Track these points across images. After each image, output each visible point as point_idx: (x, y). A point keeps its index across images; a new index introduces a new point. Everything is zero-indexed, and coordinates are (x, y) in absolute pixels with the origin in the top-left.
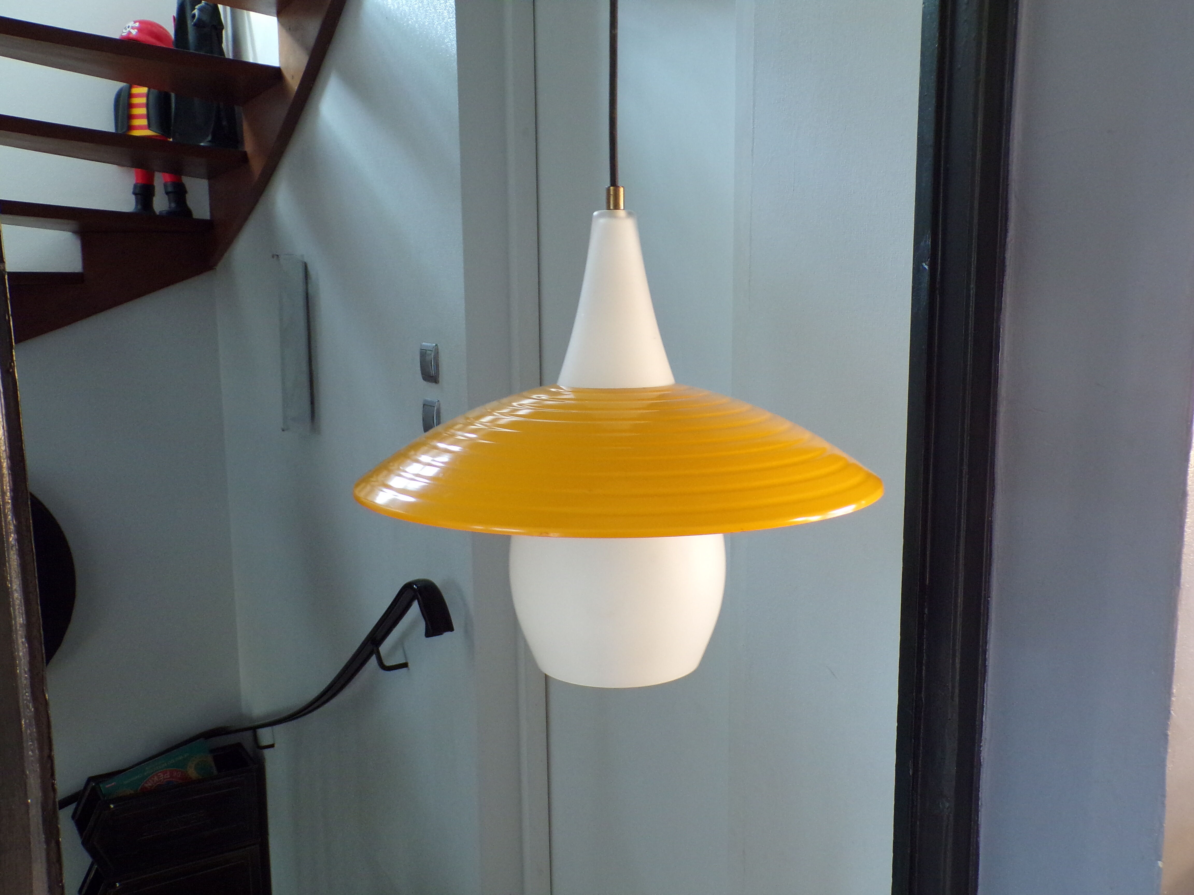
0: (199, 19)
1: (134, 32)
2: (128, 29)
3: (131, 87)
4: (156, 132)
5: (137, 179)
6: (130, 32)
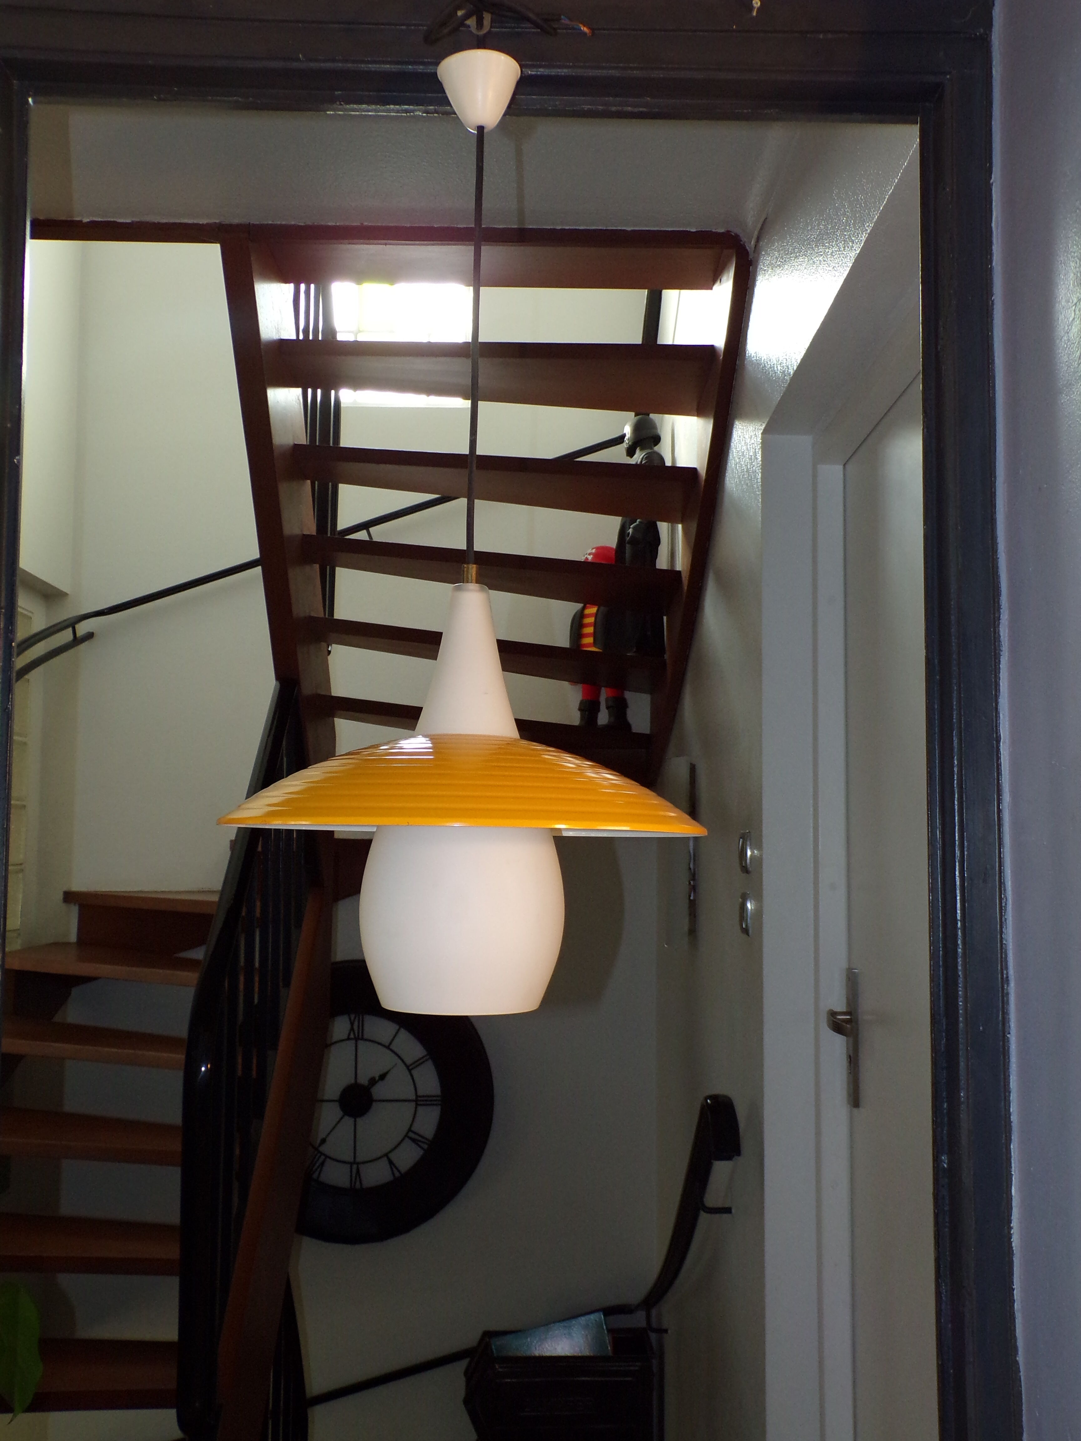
0: (632, 536)
1: (590, 558)
2: (586, 556)
3: (584, 608)
4: (599, 649)
5: (583, 696)
6: (587, 558)
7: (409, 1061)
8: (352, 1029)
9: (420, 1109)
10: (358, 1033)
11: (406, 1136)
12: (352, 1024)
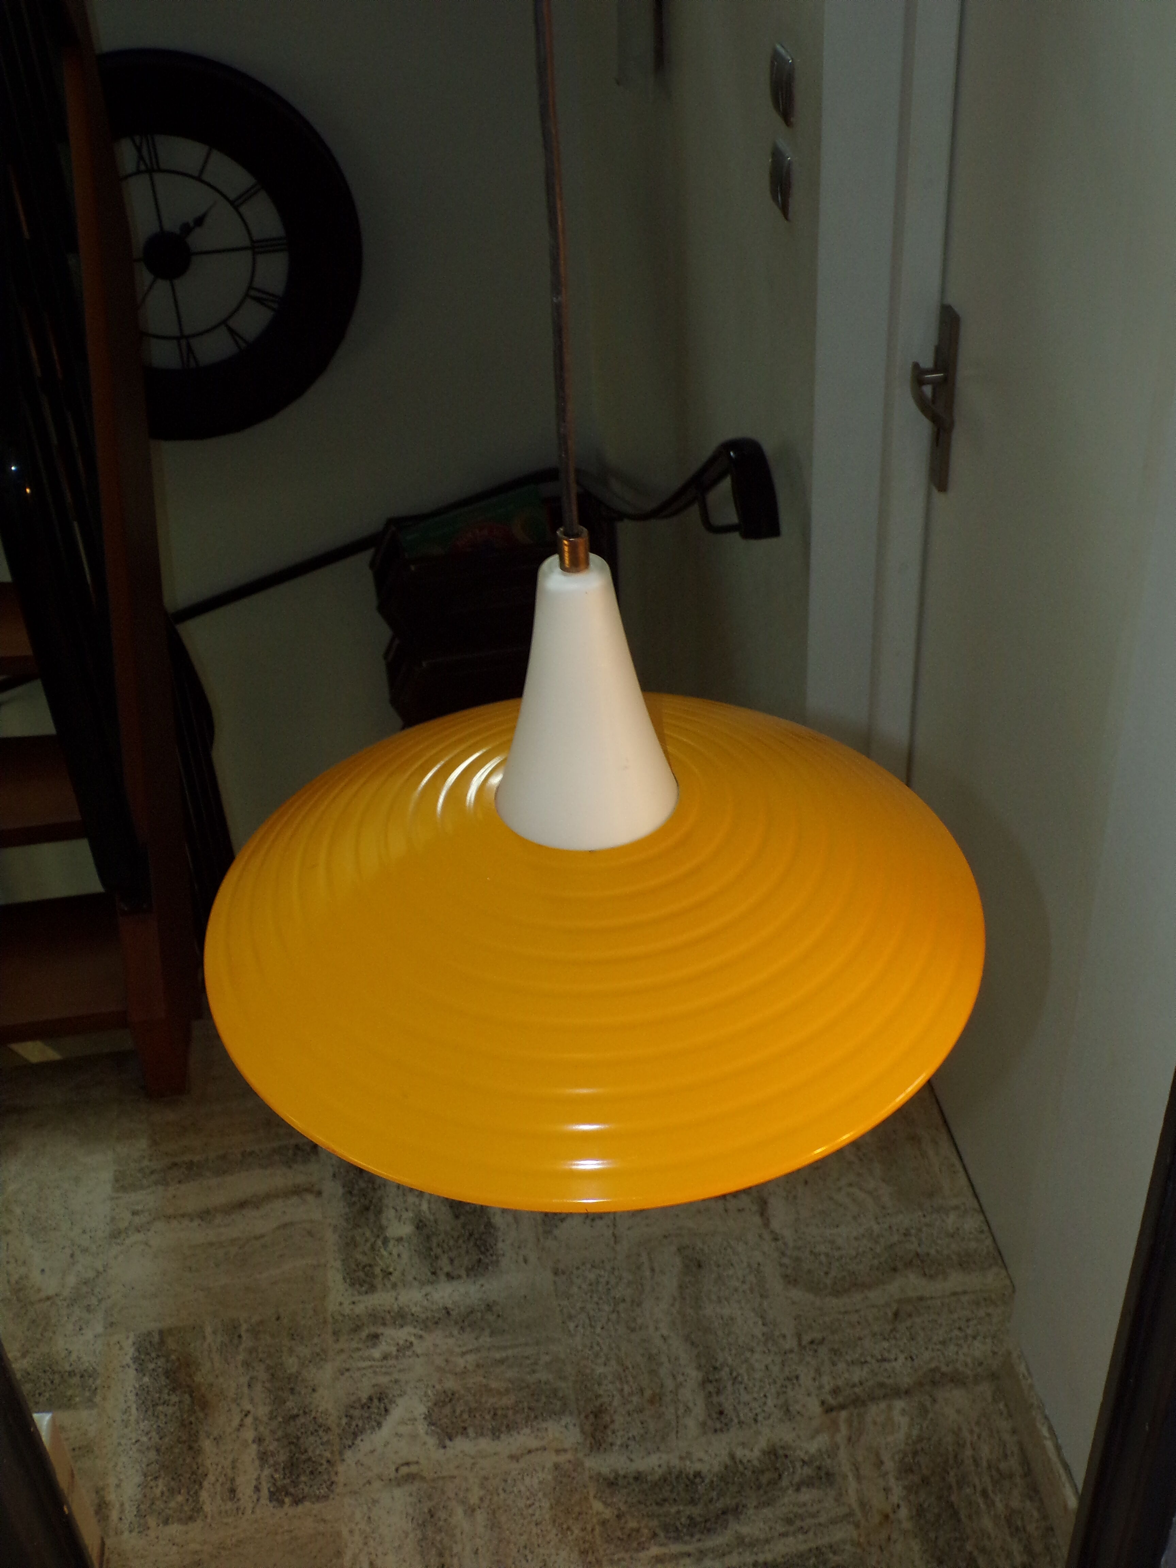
7: (232, 196)
8: (141, 158)
9: (260, 258)
10: (151, 163)
11: (247, 295)
12: (139, 149)
